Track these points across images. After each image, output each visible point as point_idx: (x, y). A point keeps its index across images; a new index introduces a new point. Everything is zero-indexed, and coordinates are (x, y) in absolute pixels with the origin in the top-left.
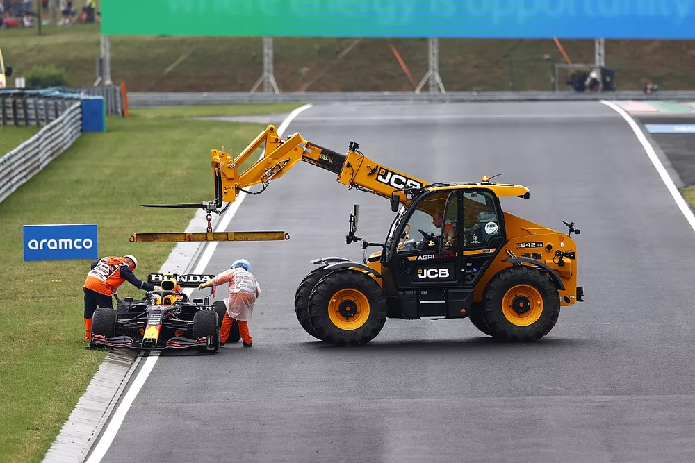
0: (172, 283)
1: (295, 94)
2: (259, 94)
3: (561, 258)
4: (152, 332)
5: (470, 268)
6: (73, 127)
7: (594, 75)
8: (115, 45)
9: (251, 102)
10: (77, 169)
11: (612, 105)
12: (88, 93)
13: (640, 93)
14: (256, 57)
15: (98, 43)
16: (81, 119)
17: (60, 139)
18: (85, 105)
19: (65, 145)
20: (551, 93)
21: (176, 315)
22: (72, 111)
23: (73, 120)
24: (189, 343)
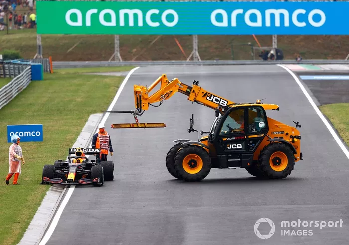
0: (81, 153)
1: (130, 62)
2: (113, 62)
3: (293, 139)
4: (71, 176)
5: (252, 144)
6: (28, 78)
7: (272, 52)
8: (43, 39)
9: (109, 66)
10: (31, 98)
11: (283, 66)
12: (33, 62)
13: (294, 61)
14: (110, 44)
15: (36, 38)
16: (31, 74)
17: (22, 84)
18: (33, 67)
19: (24, 87)
20: (252, 61)
21: (83, 168)
22: (27, 71)
23: (28, 75)
24: (89, 181)
